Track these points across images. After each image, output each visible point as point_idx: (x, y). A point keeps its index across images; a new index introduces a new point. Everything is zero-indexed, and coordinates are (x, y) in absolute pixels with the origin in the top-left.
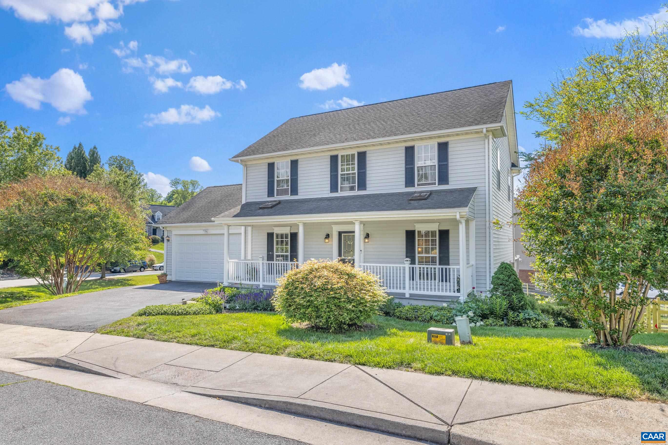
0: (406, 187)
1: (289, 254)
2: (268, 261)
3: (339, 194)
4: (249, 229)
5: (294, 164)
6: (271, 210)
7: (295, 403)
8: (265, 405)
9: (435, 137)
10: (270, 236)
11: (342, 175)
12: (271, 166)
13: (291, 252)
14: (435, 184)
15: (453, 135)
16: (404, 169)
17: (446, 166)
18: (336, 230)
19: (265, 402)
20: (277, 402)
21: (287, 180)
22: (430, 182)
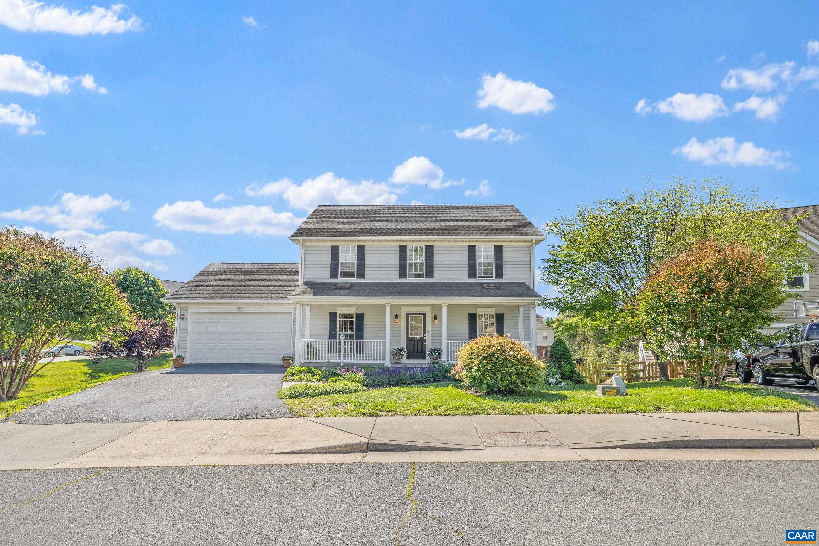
0: (469, 278)
1: (354, 333)
2: (330, 339)
3: (408, 280)
4: (308, 309)
5: (361, 250)
6: (347, 291)
7: (690, 440)
8: (664, 446)
9: (494, 241)
10: (333, 316)
11: (410, 263)
12: (335, 250)
13: (356, 331)
14: (492, 277)
15: (507, 241)
16: (467, 263)
17: (502, 264)
18: (404, 311)
19: (663, 443)
20: (674, 441)
21: (353, 264)
22: (488, 275)
